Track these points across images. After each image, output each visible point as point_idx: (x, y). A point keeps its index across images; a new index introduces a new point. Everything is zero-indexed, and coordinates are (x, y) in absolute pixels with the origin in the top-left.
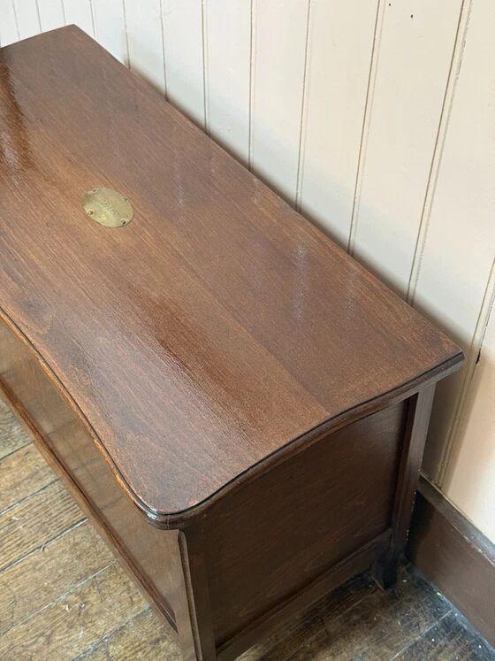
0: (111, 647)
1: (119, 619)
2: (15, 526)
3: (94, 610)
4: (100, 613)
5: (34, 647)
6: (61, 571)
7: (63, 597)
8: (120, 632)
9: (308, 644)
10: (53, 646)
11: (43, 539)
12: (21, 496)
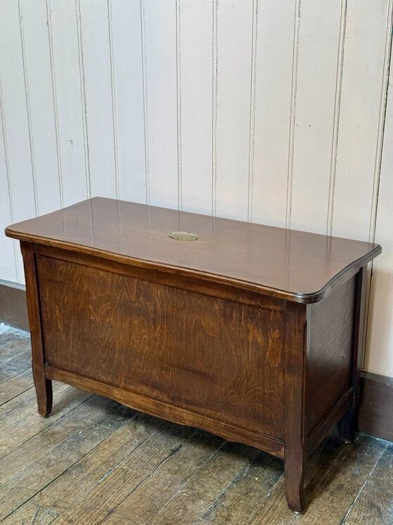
0: (223, 503)
1: (219, 491)
2: (127, 471)
3: (202, 491)
4: (206, 491)
5: (179, 515)
6: (169, 482)
7: (179, 492)
8: (223, 496)
9: (328, 473)
10: (189, 512)
11: (148, 472)
12: (121, 458)
